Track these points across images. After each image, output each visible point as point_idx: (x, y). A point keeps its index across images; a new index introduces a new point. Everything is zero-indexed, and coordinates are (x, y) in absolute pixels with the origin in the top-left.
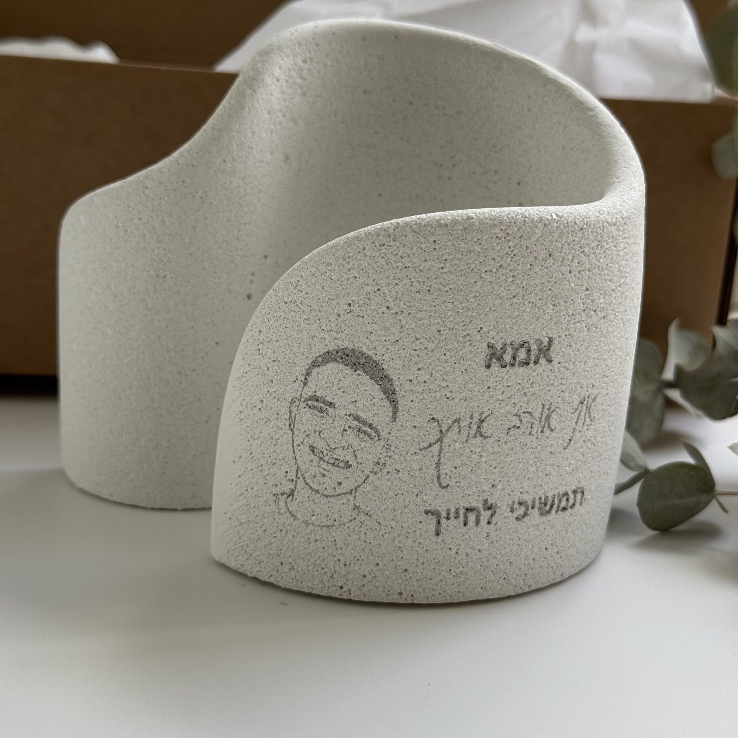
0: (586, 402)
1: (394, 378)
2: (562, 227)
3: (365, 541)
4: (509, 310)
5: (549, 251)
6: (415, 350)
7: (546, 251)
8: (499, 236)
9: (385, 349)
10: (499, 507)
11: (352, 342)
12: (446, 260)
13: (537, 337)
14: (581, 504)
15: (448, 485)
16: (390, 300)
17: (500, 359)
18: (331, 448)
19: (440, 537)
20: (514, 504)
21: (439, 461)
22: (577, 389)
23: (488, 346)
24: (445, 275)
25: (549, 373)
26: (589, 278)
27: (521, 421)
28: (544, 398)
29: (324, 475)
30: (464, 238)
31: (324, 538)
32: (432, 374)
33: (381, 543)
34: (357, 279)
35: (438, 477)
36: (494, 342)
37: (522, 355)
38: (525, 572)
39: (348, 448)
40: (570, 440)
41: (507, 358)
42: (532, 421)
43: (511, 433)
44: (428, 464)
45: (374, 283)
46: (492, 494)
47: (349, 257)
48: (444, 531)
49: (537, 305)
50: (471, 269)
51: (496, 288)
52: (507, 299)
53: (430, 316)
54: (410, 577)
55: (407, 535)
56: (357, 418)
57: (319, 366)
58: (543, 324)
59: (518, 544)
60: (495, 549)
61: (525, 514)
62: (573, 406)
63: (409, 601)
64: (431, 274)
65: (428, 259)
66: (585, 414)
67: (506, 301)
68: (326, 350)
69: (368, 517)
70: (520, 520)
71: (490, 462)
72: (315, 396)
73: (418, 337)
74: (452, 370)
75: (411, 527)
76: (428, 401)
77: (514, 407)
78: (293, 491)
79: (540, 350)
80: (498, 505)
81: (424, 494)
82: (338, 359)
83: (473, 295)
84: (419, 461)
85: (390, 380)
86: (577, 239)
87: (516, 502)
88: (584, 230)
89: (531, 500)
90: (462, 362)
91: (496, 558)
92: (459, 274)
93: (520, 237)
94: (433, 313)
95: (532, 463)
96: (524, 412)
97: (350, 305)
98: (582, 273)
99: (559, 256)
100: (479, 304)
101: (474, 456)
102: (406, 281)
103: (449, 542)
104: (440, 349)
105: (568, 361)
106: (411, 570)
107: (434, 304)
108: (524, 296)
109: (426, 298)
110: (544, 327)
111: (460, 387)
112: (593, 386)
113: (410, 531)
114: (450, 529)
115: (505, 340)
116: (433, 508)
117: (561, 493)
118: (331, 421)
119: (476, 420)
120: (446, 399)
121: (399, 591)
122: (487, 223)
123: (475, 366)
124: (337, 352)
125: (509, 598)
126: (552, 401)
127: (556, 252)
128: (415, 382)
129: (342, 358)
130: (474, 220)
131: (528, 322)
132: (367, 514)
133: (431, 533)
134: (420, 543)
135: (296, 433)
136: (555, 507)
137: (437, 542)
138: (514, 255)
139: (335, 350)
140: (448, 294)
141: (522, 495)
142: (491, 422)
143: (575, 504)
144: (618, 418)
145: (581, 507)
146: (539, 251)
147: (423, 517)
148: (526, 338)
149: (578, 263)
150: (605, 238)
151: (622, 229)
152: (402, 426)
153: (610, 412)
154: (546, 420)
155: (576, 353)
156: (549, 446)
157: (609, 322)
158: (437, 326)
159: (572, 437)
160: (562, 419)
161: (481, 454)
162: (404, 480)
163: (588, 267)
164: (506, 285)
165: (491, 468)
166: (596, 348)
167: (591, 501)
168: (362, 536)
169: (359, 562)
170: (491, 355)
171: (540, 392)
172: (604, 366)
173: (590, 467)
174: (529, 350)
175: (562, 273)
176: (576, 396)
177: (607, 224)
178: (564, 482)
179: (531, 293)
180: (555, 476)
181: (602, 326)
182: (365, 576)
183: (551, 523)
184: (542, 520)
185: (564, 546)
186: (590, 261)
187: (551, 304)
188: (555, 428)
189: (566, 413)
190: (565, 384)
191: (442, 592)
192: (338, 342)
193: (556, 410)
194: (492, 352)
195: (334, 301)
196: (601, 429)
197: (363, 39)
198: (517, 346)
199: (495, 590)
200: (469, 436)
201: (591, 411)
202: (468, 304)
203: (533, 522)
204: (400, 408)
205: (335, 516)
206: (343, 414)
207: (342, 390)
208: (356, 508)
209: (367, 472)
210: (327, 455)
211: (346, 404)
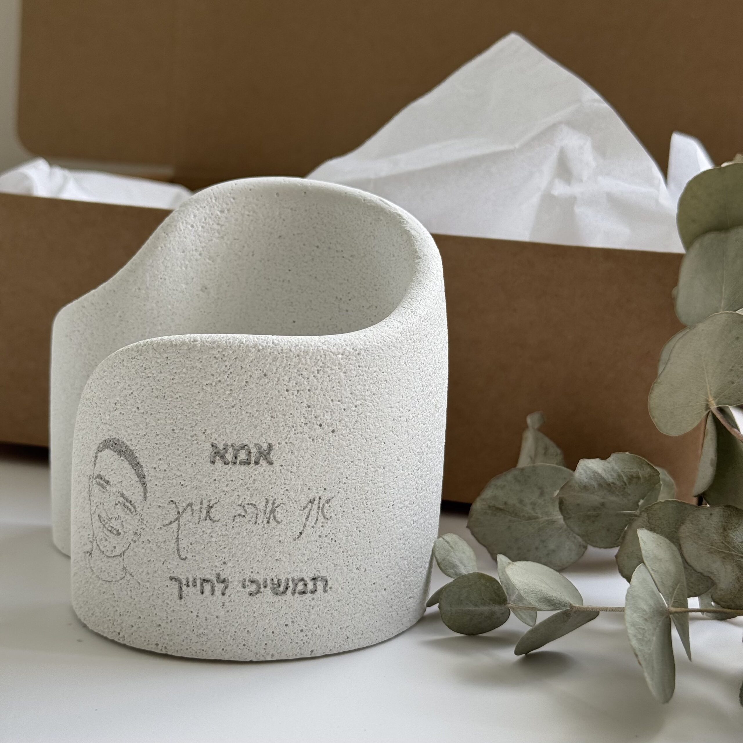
0: (316, 502)
2: (276, 353)
3: (131, 597)
4: (228, 418)
5: (263, 372)
6: (157, 444)
7: (261, 372)
8: (217, 356)
9: (137, 442)
10: (231, 582)
11: (118, 434)
12: (176, 373)
13: (256, 442)
14: (325, 591)
15: (186, 558)
16: (139, 402)
17: (222, 457)
18: (109, 518)
19: (183, 600)
20: (245, 581)
21: (178, 536)
22: (303, 490)
23: (213, 446)
24: (175, 385)
25: (271, 473)
26: (310, 397)
27: (245, 511)
28: (267, 494)
29: (106, 540)
30: (188, 356)
31: (108, 591)
32: (169, 464)
33: (141, 600)
34: (119, 384)
35: (178, 550)
36: (216, 442)
38: (265, 642)
39: (118, 519)
40: (301, 533)
41: (229, 457)
42: (256, 512)
43: (236, 520)
44: (170, 538)
45: (129, 388)
46: (223, 570)
47: (115, 367)
48: (185, 596)
49: (255, 416)
50: (194, 381)
51: (216, 399)
52: (226, 408)
53: (166, 417)
54: (163, 632)
55: (158, 596)
56: (122, 495)
57: (102, 451)
58: (261, 432)
59: (254, 617)
60: (231, 618)
61: (258, 592)
62: (300, 504)
63: (164, 652)
64: (165, 383)
65: (162, 371)
66: (318, 512)
67: (225, 410)
68: (104, 439)
69: (131, 577)
70: (253, 596)
71: (220, 543)
72: (100, 474)
73: (158, 433)
74: (184, 463)
75: (160, 589)
76: (168, 486)
77: (238, 499)
78: (92, 550)
79: (260, 453)
80: (230, 580)
81: (168, 563)
82: (111, 447)
83: (197, 402)
84: (163, 535)
85: (141, 467)
86: (292, 364)
87: (247, 579)
88: (301, 357)
89: (262, 579)
90: (191, 457)
91: (233, 625)
92: (185, 385)
93: (235, 358)
94: (167, 415)
95: (260, 548)
96: (248, 504)
97: (116, 404)
98: (301, 392)
99: (274, 376)
100: (202, 410)
101: (205, 535)
102: (148, 388)
103: (190, 606)
104: (174, 445)
105: (291, 464)
106: (163, 625)
107: (168, 408)
108: (241, 407)
109: (162, 402)
110: (262, 434)
111: (191, 478)
112: (325, 489)
113: (159, 592)
114: (190, 594)
115: (226, 441)
116: (175, 575)
117: (296, 578)
118: (108, 496)
119: (205, 506)
120: (180, 486)
121: (156, 643)
122: (207, 346)
123: (202, 461)
124: (110, 441)
126: (276, 498)
127: (270, 373)
128: (158, 469)
129: (113, 446)
130: (198, 342)
131: (246, 428)
132: (131, 575)
133: (175, 597)
134: (168, 604)
135: (92, 503)
136: (290, 590)
137: (181, 605)
138: (231, 373)
139: (108, 439)
140: (178, 400)
141: (252, 575)
142: (219, 508)
143: (316, 590)
144: (374, 522)
145: (326, 594)
146: (253, 371)
147: (168, 582)
148: (246, 442)
149: (296, 384)
150: (329, 365)
151: (355, 358)
152: (150, 505)
153: (356, 515)
154: (271, 513)
155: (300, 459)
156: (277, 535)
157: (341, 437)
158: (171, 426)
159: (303, 530)
160: (289, 514)
161: (212, 534)
162: (154, 549)
163: (308, 388)
164: (225, 396)
165: (221, 548)
166: (325, 457)
167: (341, 591)
168: (129, 593)
169: (128, 614)
170: (215, 453)
171: (263, 488)
172: (338, 473)
173: (333, 560)
174: (250, 453)
175: (279, 391)
176: (303, 496)
177: (331, 354)
178: (298, 569)
179: (248, 405)
180: (287, 563)
181: (331, 439)
182: (133, 626)
183: (288, 603)
184: (278, 599)
185: (309, 626)
186: (310, 383)
187: (268, 415)
188: (282, 521)
189: (293, 509)
190: (289, 484)
191: (188, 648)
192: (110, 433)
193: (282, 505)
194: (215, 451)
195: (108, 400)
196: (344, 528)
197: (277, 194)
198: (238, 448)
199: (235, 654)
200: (200, 519)
201: (325, 511)
202: (193, 410)
203: (268, 600)
204: (149, 490)
205: (113, 574)
206: (114, 491)
207: (113, 472)
208: (124, 568)
209: (130, 540)
210: (107, 523)
211: (116, 483)
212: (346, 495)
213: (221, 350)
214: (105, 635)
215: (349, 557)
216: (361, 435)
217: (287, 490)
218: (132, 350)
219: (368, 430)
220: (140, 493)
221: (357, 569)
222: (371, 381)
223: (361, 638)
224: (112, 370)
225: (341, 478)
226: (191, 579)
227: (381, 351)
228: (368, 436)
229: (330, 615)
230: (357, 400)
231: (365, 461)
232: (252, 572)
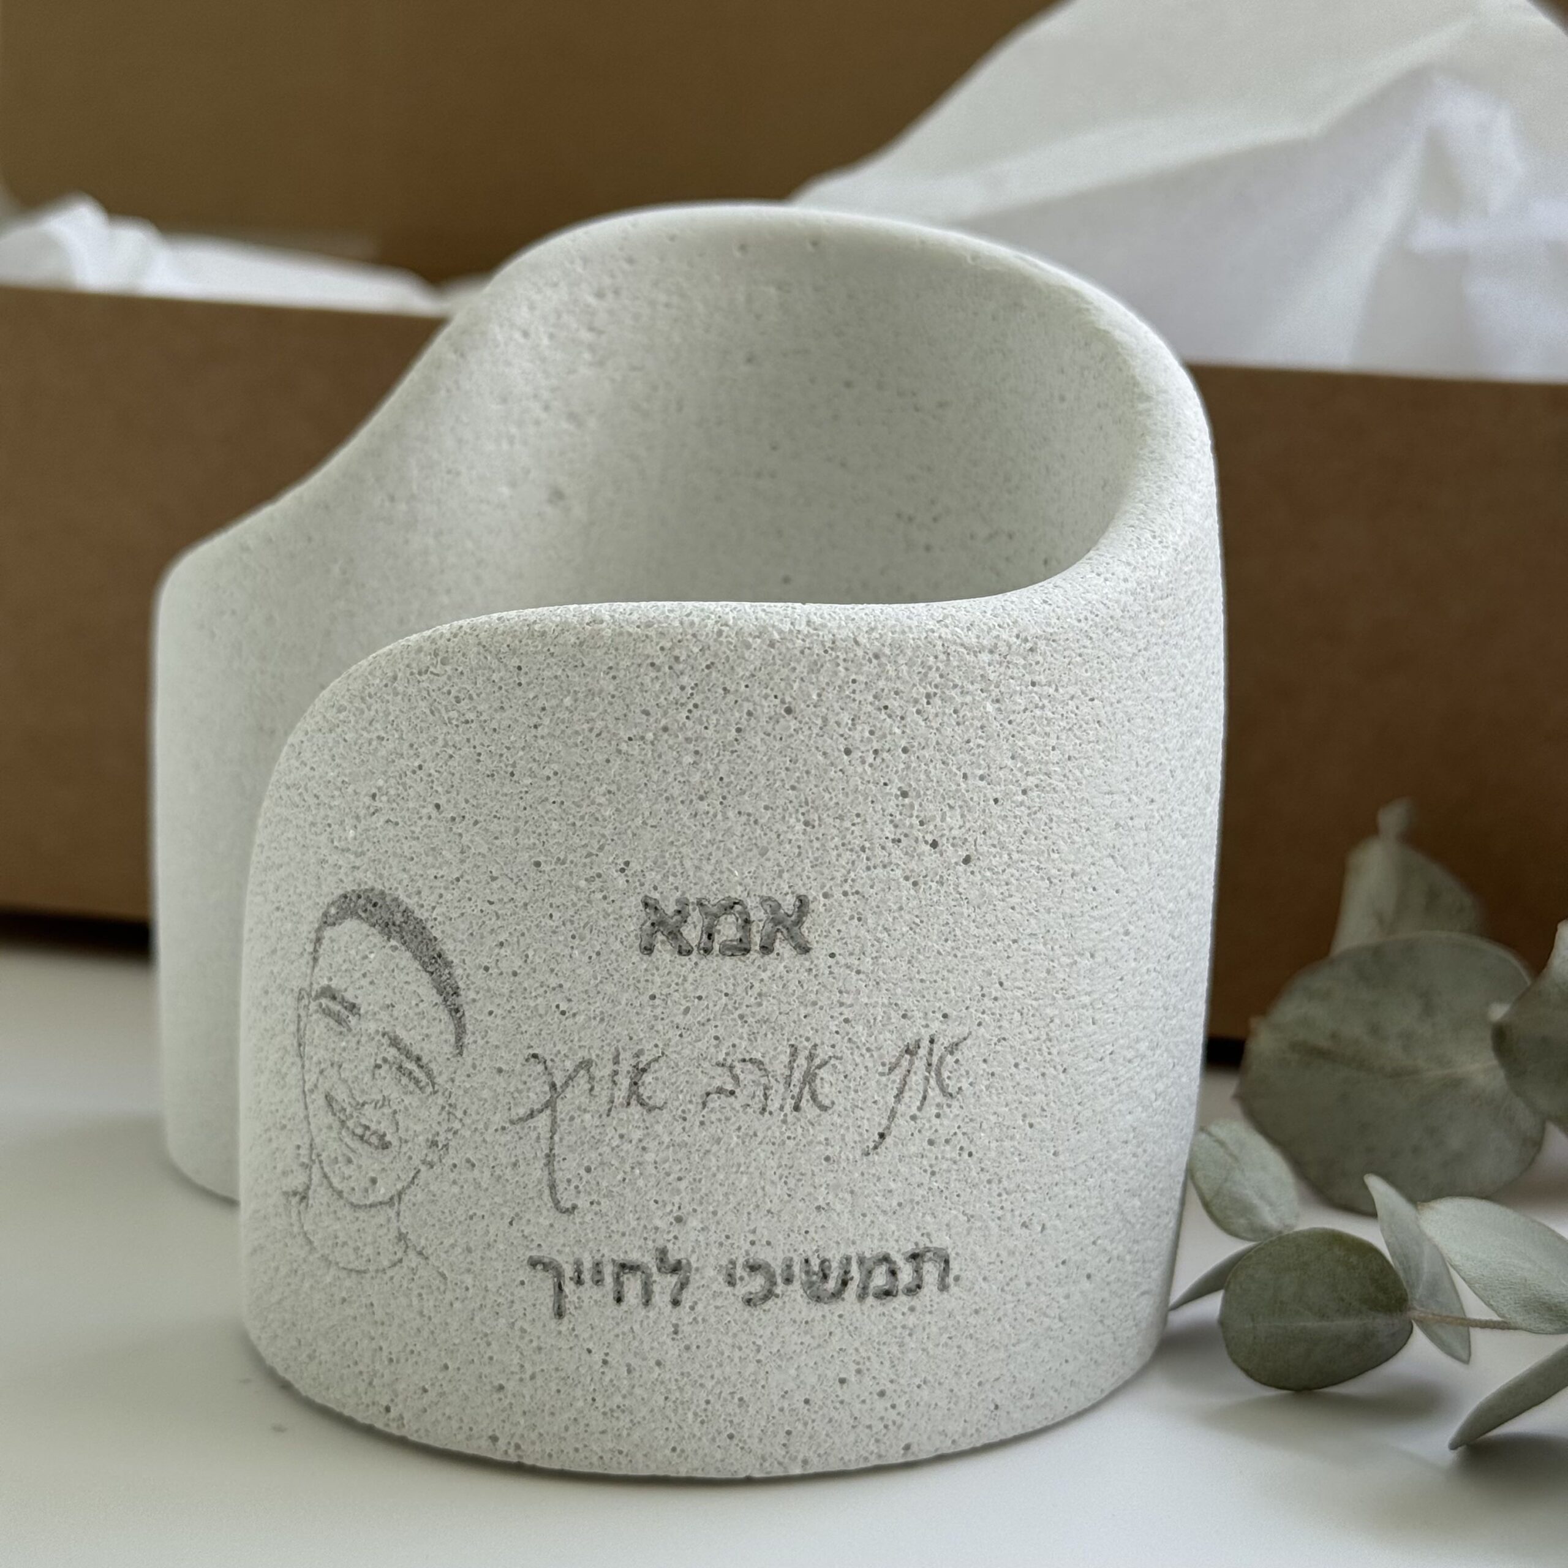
0: (923, 1052)
1: (456, 961)
2: (818, 649)
3: (421, 1314)
4: (689, 828)
5: (783, 702)
6: (491, 903)
7: (777, 701)
8: (657, 662)
9: (434, 897)
10: (697, 1269)
11: (381, 876)
12: (544, 709)
13: (765, 892)
14: (943, 1287)
15: (574, 1207)
16: (440, 789)
17: (674, 934)
18: (358, 1104)
19: (565, 1320)
20: (734, 1268)
21: (551, 1150)
22: (890, 1018)
23: (646, 905)
24: (541, 742)
25: (804, 976)
26: (908, 767)
27: (736, 1078)
28: (793, 1033)
29: (350, 1161)
30: (579, 663)
31: (354, 1298)
32: (527, 956)
33: (449, 1320)
34: (384, 743)
35: (553, 1187)
36: (657, 895)
37: (728, 930)
38: (787, 1428)
39: (383, 1105)
40: (882, 1136)
41: (692, 934)
42: (764, 1080)
43: (710, 1105)
44: (529, 1156)
45: (412, 752)
46: (676, 1238)
47: (370, 696)
48: (572, 1310)
49: (762, 821)
50: (596, 731)
51: (655, 777)
52: (682, 802)
53: (517, 831)
54: (511, 1404)
55: (497, 1309)
56: (395, 1042)
57: (334, 924)
58: (778, 865)
59: (759, 1361)
60: (697, 1366)
61: (769, 1295)
62: (881, 1057)
63: (513, 1458)
64: (512, 738)
65: (506, 706)
66: (927, 1079)
67: (680, 807)
68: (341, 892)
69: (420, 1259)
70: (755, 1305)
71: (667, 1165)
72: (329, 987)
73: (495, 874)
74: (567, 951)
75: (502, 1291)
76: (523, 1017)
78: (308, 1188)
79: (776, 922)
80: (694, 1265)
81: (524, 1221)
82: (360, 912)
83: (604, 788)
84: (511, 1146)
85: (448, 964)
86: (862, 678)
87: (741, 1261)
88: (884, 660)
89: (779, 1262)
90: (588, 936)
91: (702, 1385)
92: (570, 742)
93: (708, 667)
94: (521, 824)
95: (776, 1178)
96: (744, 1060)
97: (374, 796)
98: (885, 755)
99: (814, 713)
100: (617, 810)
101: (626, 1146)
102: (466, 750)
103: (586, 1335)
104: (540, 904)
105: (857, 951)
106: (511, 1386)
107: (522, 804)
108: (724, 798)
109: (505, 790)
110: (781, 872)
111: (586, 992)
112: (945, 1016)
113: (501, 1300)
114: (585, 1305)
115: (684, 893)
116: (545, 1253)
117: (868, 1255)
118: (353, 1044)
119: (625, 1066)
120: (558, 1013)
121: (490, 1433)
122: (630, 634)
123: (617, 946)
124: (359, 897)
125: (749, 1482)
126: (818, 1042)
127: (803, 706)
128: (494, 971)
129: (366, 911)
130: (605, 624)
131: (738, 857)
132: (420, 1253)
133: (544, 1310)
134: (523, 1330)
135: (307, 1063)
136: (853, 1288)
137: (560, 1332)
138: (696, 706)
139: (354, 891)
140: (550, 783)
141: (754, 1249)
142: (664, 1073)
143: (919, 1287)
144: (1065, 1100)
145: (945, 1295)
146: (757, 699)
147: (526, 1273)
148: (737, 893)
149: (872, 733)
150: (957, 681)
151: (1023, 662)
152: (474, 1067)
153: (1024, 1083)
154: (804, 1083)
155: (879, 935)
156: (820, 1143)
157: (988, 874)
158: (532, 853)
159: (888, 1128)
160: (852, 1085)
161: (644, 1144)
162: (484, 1186)
163: (903, 743)
164: (680, 770)
165: (670, 1179)
166: (946, 929)
167: (984, 1285)
168: (415, 1301)
169: (414, 1358)
170: (653, 924)
171: (783, 1018)
172: (979, 973)
173: (963, 1205)
174: (747, 921)
175: (825, 754)
176: (888, 1035)
177: (963, 650)
178: (876, 1232)
179: (743, 792)
180: (846, 1215)
181: (962, 881)
182: (425, 1391)
183: (847, 1323)
184: (820, 1314)
185: (902, 1381)
186: (908, 731)
187: (798, 820)
188: (833, 1103)
189: (863, 1071)
190: (851, 1005)
191: (580, 1446)
192: (359, 874)
193: (833, 1061)
194: (653, 918)
195: (350, 790)
196: (993, 1118)
197: (743, 248)
198: (715, 910)
199: (707, 1459)
200: (612, 1102)
201: (945, 1074)
202: (593, 809)
203: (794, 1315)
204: (470, 1028)
205: (369, 1251)
206: (372, 1030)
207: (368, 980)
208: (401, 1237)
209: (416, 1161)
210: (351, 1116)
211: (376, 1009)
212: (998, 1031)
213: (668, 645)
214: (347, 1412)
215: (1004, 1196)
216: (1039, 868)
217: (846, 1021)
218: (420, 650)
219: (1055, 856)
220: (444, 1037)
221: (1024, 1225)
222: (1063, 724)
223: (1028, 1407)
224: (363, 706)
225: (984, 984)
226: (587, 1265)
227: (1088, 643)
228: (1054, 872)
229: (955, 1350)
230: (1027, 774)
231: (1048, 937)
232: (753, 1243)
